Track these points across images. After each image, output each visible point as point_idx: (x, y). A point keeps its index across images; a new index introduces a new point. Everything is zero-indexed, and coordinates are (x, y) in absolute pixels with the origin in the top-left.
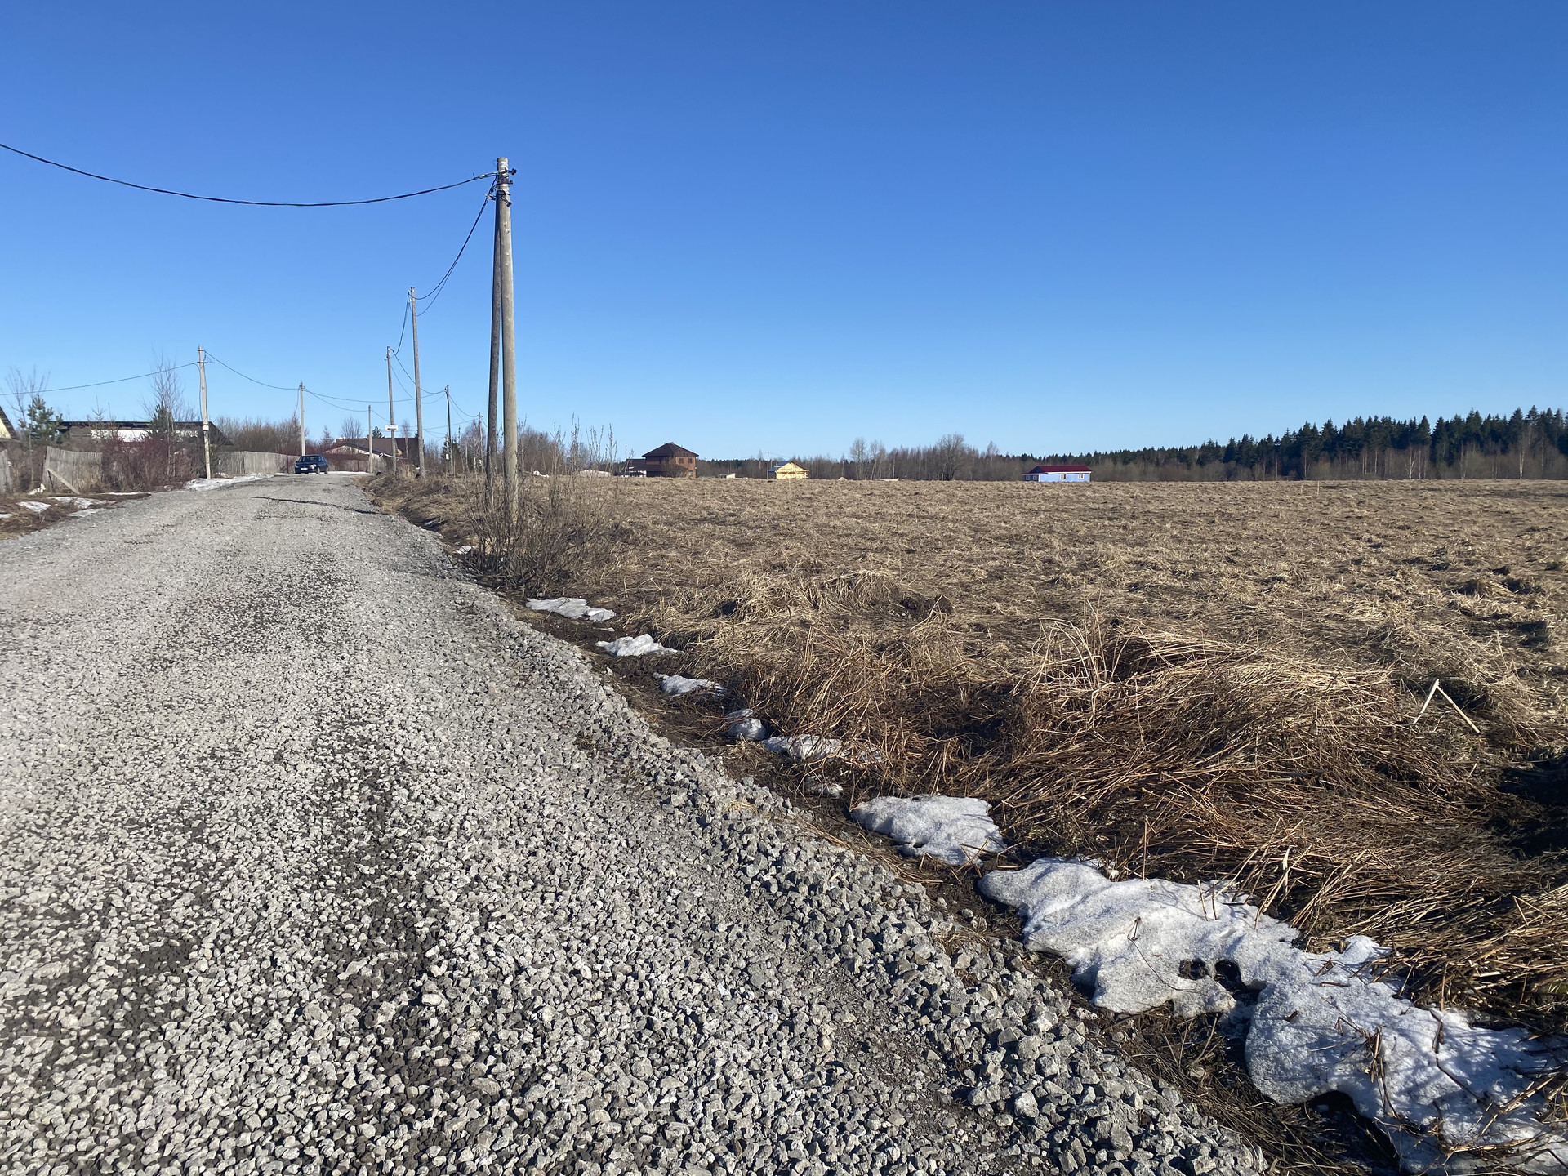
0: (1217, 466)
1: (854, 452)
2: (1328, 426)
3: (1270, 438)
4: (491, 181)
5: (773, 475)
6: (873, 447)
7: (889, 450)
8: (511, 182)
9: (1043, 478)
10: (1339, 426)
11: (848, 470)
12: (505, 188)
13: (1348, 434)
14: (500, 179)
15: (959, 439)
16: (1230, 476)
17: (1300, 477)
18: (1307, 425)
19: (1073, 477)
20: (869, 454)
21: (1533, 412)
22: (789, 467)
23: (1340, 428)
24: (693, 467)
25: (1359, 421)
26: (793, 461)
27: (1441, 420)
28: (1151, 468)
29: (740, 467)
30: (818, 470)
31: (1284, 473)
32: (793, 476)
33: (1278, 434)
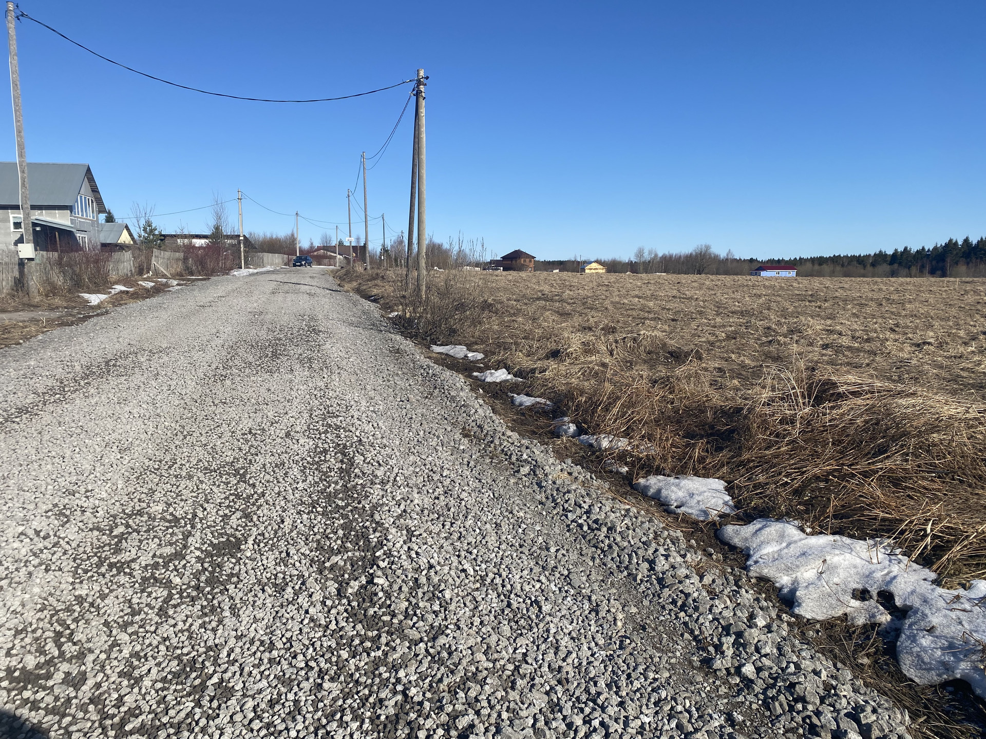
0: (886, 267)
1: (637, 256)
2: (966, 240)
3: (923, 249)
4: (413, 84)
5: (583, 270)
6: (650, 253)
7: (660, 255)
8: (425, 85)
9: (763, 274)
10: (974, 241)
11: (633, 267)
12: (422, 88)
13: (980, 246)
14: (419, 83)
15: (708, 247)
16: (893, 274)
17: (944, 275)
18: (951, 240)
19: (784, 274)
20: (647, 257)
22: (594, 265)
24: (532, 265)
26: (597, 262)
28: (838, 268)
29: (562, 265)
30: (613, 267)
31: (932, 273)
32: (596, 271)
33: (929, 246)
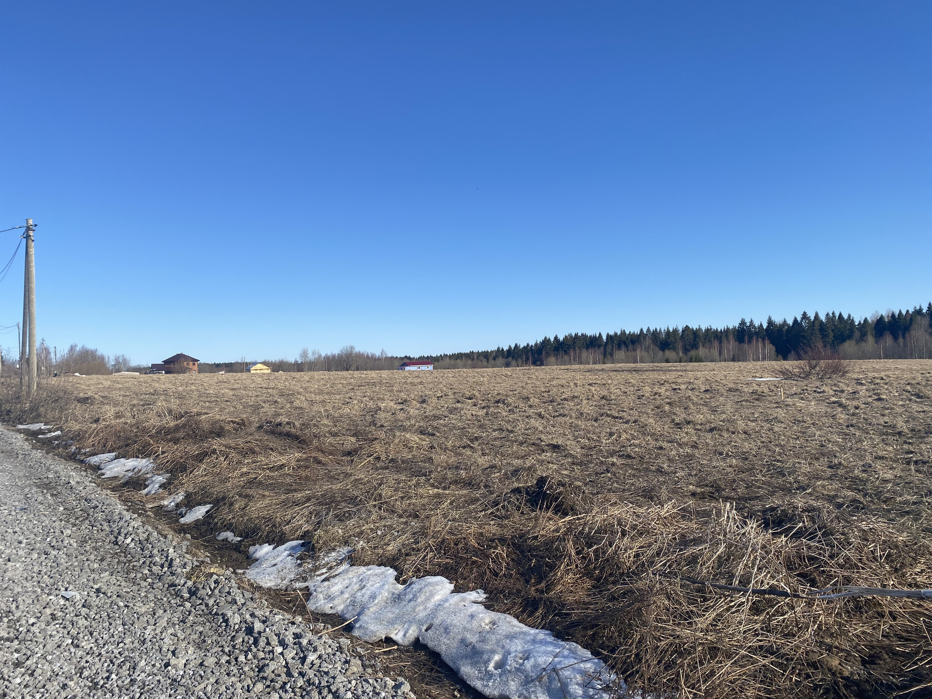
0: (500, 360)
1: (302, 357)
2: (556, 338)
3: (528, 345)
4: (24, 230)
5: (249, 371)
6: (314, 353)
7: (323, 355)
8: (34, 230)
9: (407, 368)
10: (561, 338)
11: (298, 367)
12: (31, 233)
13: (565, 342)
14: (28, 229)
15: (352, 348)
16: (507, 365)
17: (542, 364)
18: (546, 338)
19: (424, 368)
20: (311, 357)
21: (648, 330)
22: (259, 366)
23: (561, 339)
24: (196, 367)
25: (570, 335)
27: (608, 334)
28: (470, 362)
30: (277, 367)
31: (534, 363)
32: (262, 371)
33: (532, 343)
